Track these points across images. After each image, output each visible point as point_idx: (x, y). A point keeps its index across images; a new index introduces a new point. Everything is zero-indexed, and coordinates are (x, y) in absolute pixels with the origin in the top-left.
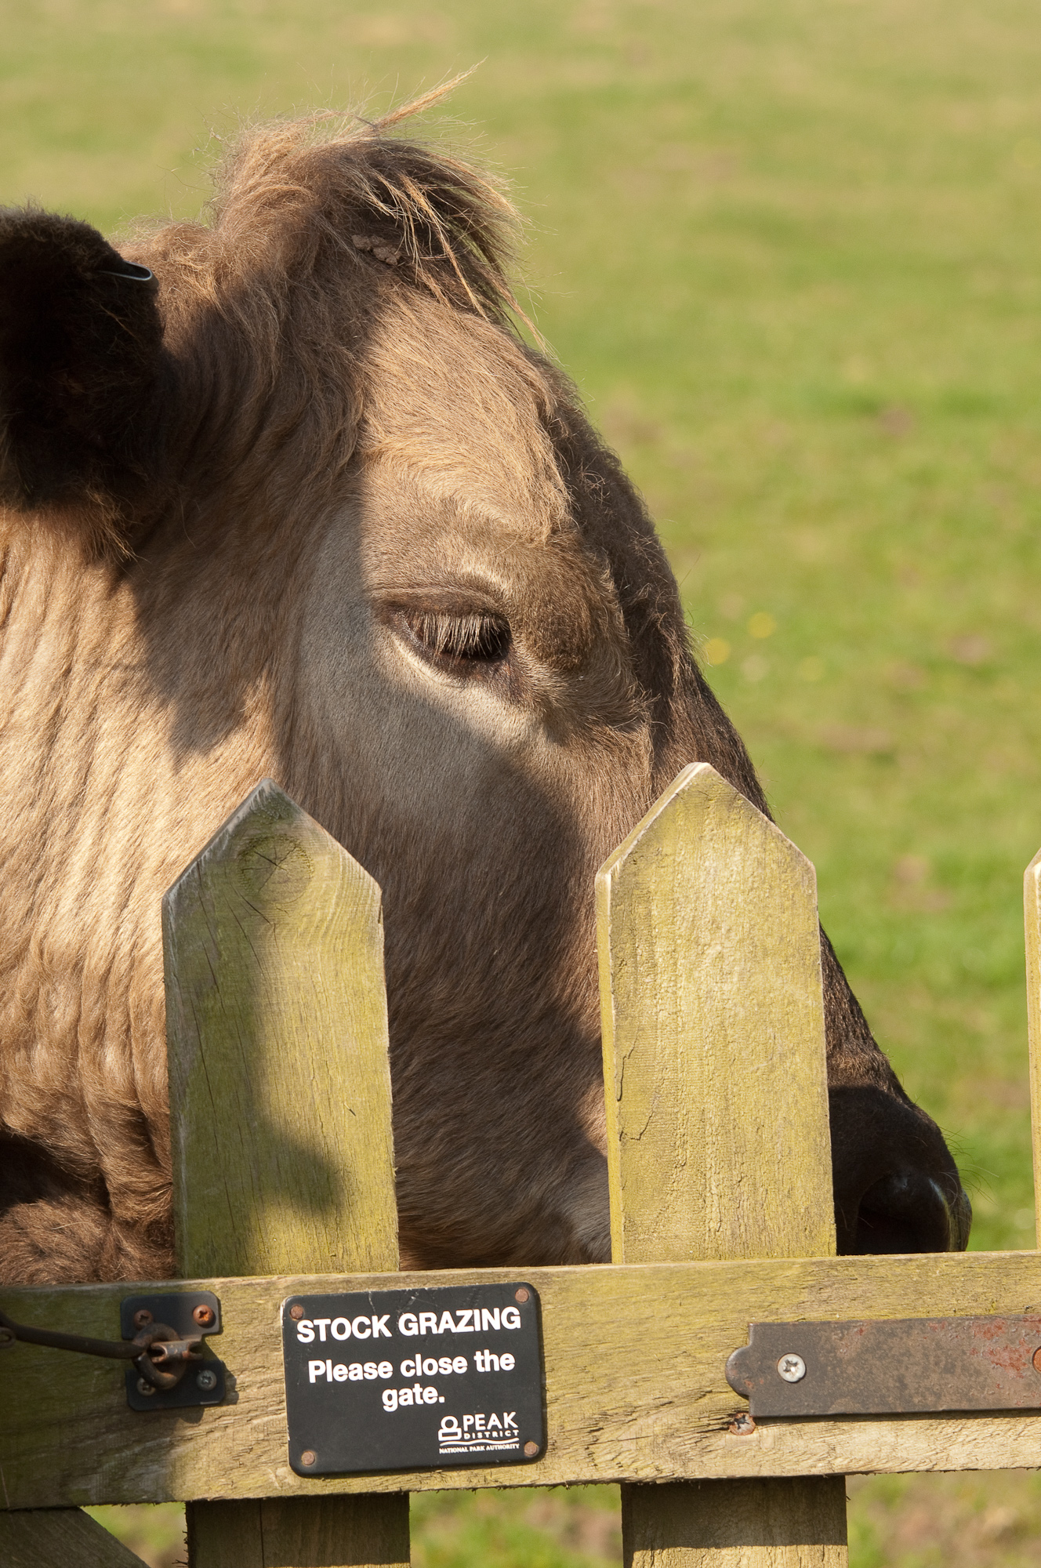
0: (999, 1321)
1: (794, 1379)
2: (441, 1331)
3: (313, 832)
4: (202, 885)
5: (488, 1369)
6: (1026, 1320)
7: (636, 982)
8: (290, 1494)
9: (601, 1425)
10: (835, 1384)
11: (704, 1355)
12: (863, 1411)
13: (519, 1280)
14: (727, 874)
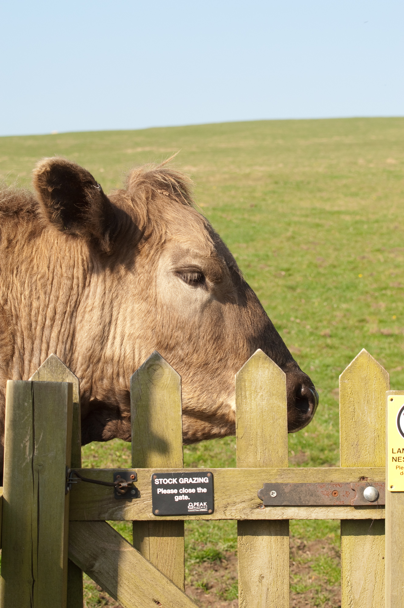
0: (324, 484)
1: (274, 497)
2: (189, 482)
3: (165, 363)
4: (138, 375)
5: (200, 492)
6: (330, 484)
7: (241, 401)
8: (153, 520)
9: (227, 506)
10: (284, 498)
11: (253, 490)
12: (290, 505)
13: (209, 471)
14: (264, 376)
